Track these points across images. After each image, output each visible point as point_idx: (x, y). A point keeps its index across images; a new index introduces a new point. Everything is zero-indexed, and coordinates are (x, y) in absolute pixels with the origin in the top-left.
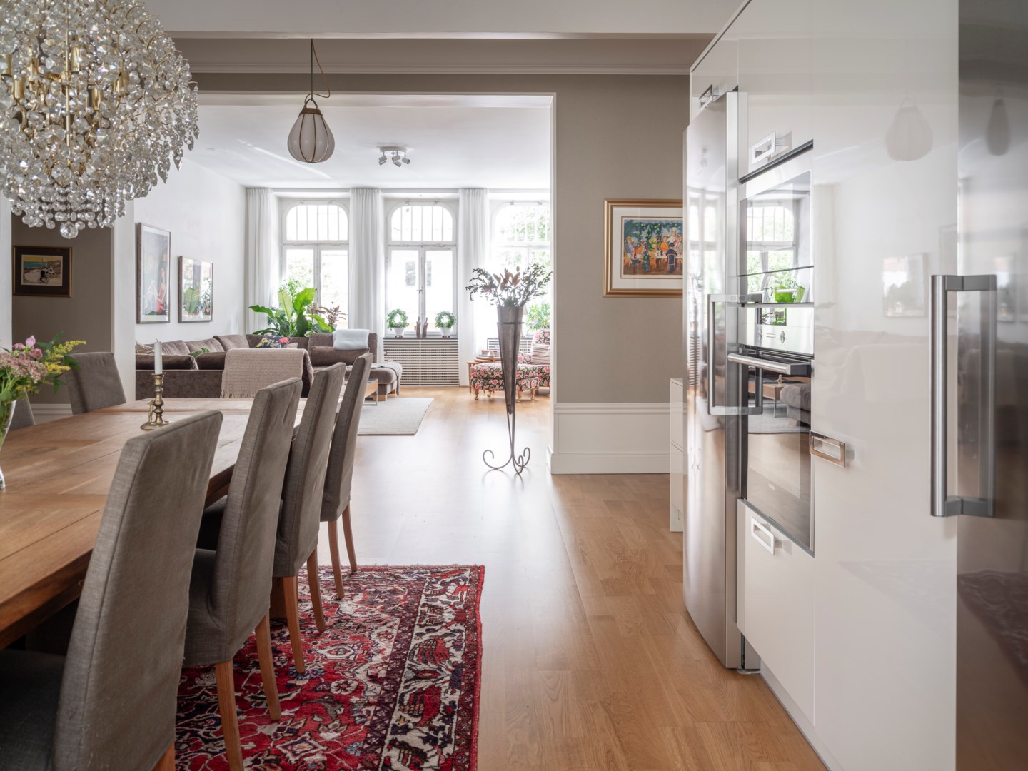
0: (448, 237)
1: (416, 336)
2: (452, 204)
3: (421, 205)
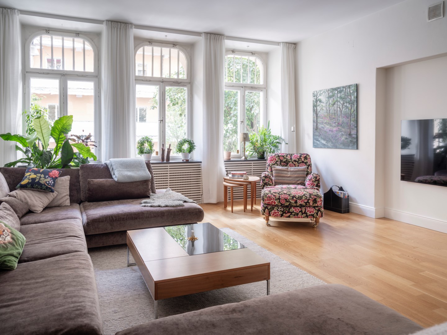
0: (183, 76)
2: (187, 48)
3: (162, 46)
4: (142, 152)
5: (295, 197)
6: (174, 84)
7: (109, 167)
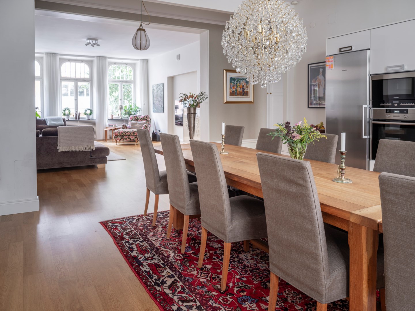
0: (88, 77)
1: (75, 119)
2: (90, 63)
3: (75, 62)
4: (64, 115)
5: (125, 132)
6: (82, 81)
7: (46, 120)
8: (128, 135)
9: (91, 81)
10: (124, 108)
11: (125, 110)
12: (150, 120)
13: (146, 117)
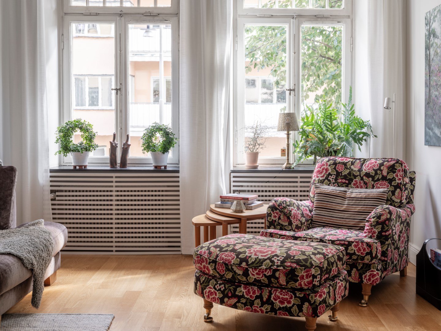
1: (107, 167)
4: (66, 149)
5: (245, 260)
6: (145, 17)
8: (257, 283)
9: (175, 19)
10: (301, 124)
11: (304, 132)
12: (412, 180)
13: (392, 169)
